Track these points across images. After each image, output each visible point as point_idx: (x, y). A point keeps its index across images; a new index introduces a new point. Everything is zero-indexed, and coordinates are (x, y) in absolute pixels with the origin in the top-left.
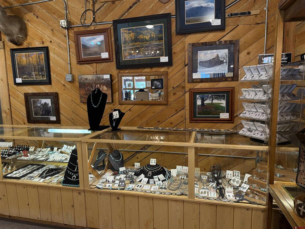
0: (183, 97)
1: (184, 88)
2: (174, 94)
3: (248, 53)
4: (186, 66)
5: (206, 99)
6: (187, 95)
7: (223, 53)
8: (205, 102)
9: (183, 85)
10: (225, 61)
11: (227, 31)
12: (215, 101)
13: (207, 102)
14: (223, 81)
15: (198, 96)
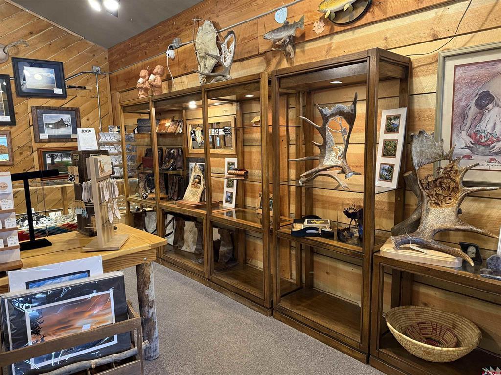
0: (31, 157)
1: (31, 147)
2: (21, 154)
3: (88, 119)
4: (30, 126)
5: (56, 158)
6: (36, 155)
7: (67, 118)
8: (55, 160)
9: (29, 144)
10: (69, 124)
11: (67, 100)
12: (65, 159)
13: (57, 160)
14: (69, 141)
15: (47, 155)
